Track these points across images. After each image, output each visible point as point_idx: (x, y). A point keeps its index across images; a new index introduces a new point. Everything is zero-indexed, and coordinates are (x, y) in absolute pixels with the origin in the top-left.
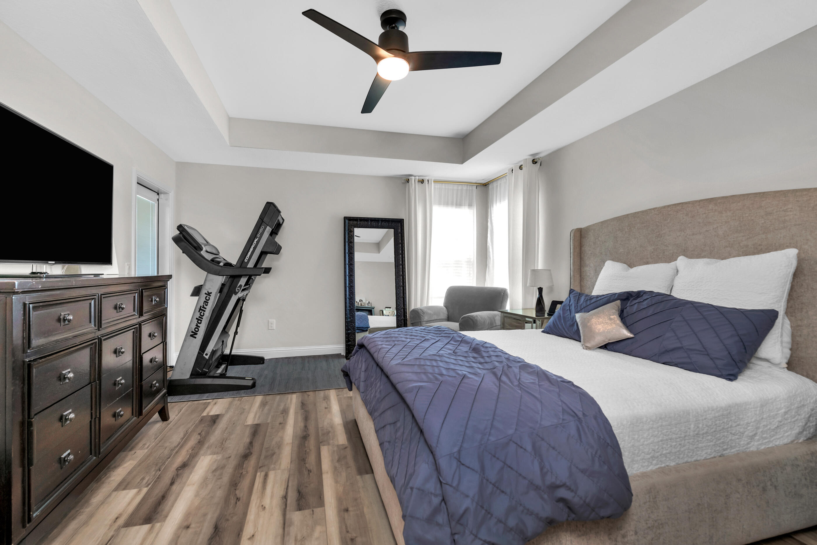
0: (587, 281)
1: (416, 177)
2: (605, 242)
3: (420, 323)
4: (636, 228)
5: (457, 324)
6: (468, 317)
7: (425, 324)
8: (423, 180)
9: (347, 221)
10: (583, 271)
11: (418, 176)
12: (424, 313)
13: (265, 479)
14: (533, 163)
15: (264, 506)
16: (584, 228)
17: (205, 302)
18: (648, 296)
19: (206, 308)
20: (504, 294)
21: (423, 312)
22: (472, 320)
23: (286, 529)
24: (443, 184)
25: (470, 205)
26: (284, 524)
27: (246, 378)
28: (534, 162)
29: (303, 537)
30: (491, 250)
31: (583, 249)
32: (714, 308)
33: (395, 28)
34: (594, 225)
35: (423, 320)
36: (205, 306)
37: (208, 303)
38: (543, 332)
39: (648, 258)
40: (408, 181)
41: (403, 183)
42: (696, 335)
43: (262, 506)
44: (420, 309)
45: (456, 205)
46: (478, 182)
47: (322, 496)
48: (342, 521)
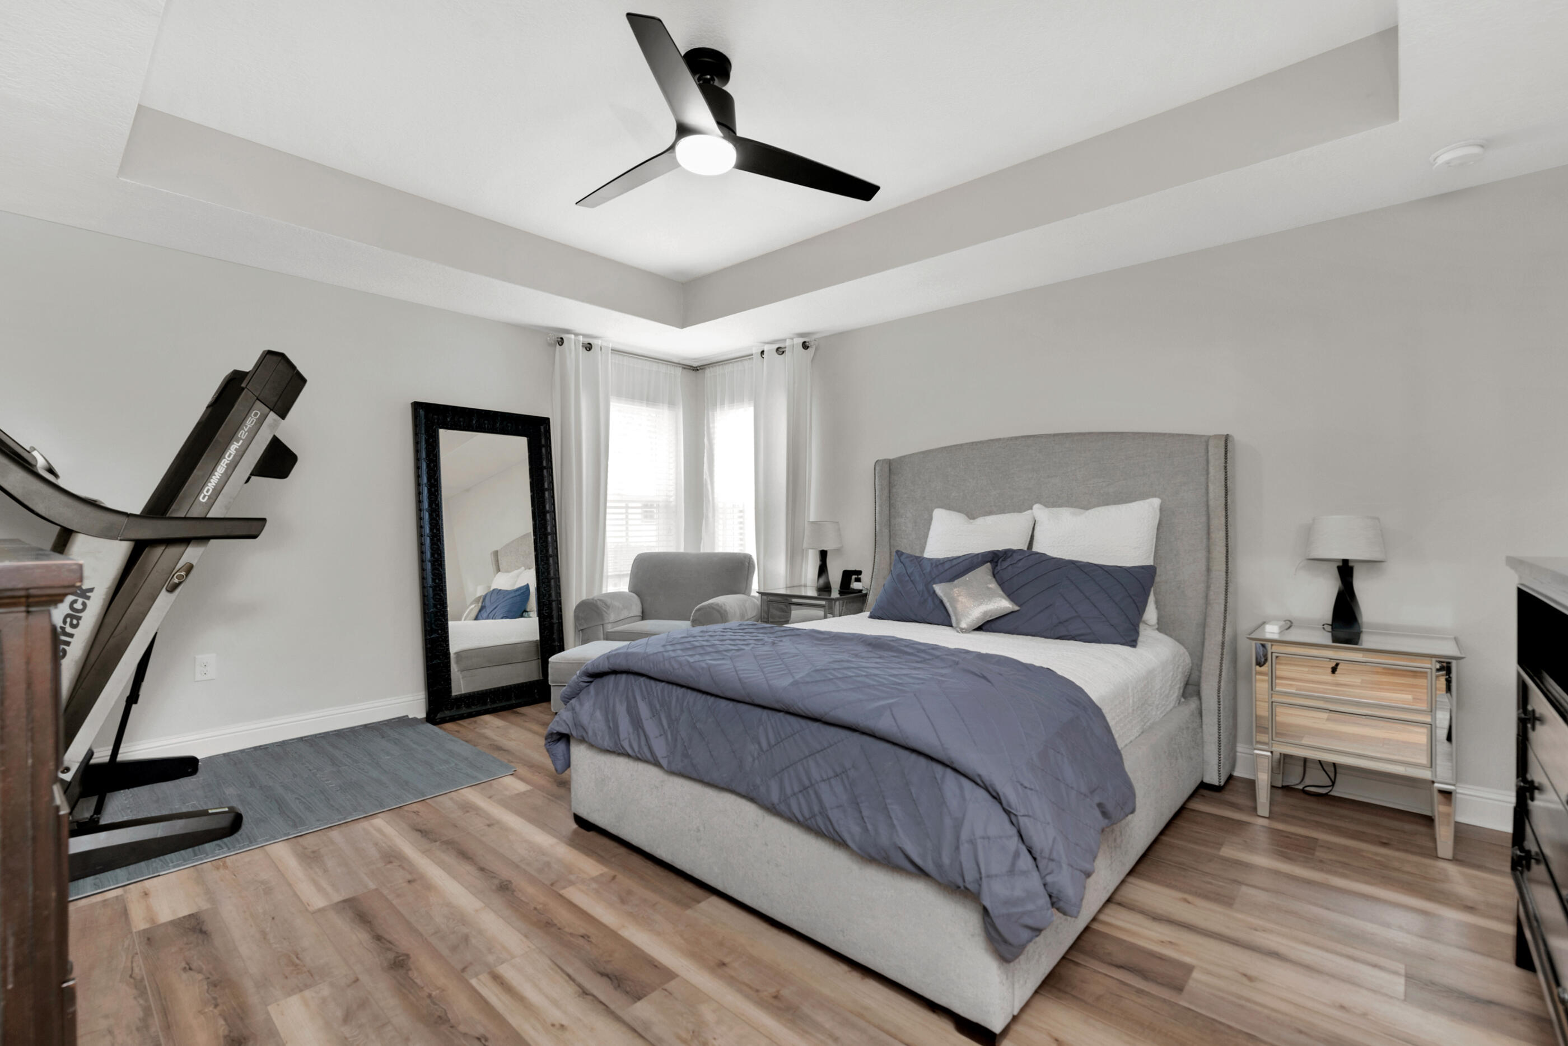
0: (902, 538)
1: (577, 338)
2: (930, 481)
3: (601, 628)
4: (975, 464)
5: (688, 623)
6: (710, 606)
7: (612, 628)
8: (590, 344)
9: (422, 412)
10: (895, 524)
11: (584, 336)
12: (608, 607)
13: (502, 984)
14: (803, 347)
15: (556, 1023)
16: (893, 459)
17: (68, 616)
18: (1020, 555)
19: (71, 636)
20: (749, 563)
21: (606, 605)
22: (718, 611)
23: (647, 1036)
24: (625, 358)
25: (672, 404)
26: (634, 1031)
27: (210, 811)
28: (805, 346)
29: (691, 1033)
30: (709, 487)
31: (894, 490)
32: (1098, 567)
33: (710, 83)
34: (911, 455)
35: (607, 622)
36: (69, 629)
37: (79, 618)
38: (871, 617)
39: (991, 506)
40: (561, 341)
41: (550, 345)
42: (1088, 599)
43: (553, 1025)
44: (600, 600)
45: (648, 400)
46: (681, 362)
47: (656, 964)
48: (733, 982)
